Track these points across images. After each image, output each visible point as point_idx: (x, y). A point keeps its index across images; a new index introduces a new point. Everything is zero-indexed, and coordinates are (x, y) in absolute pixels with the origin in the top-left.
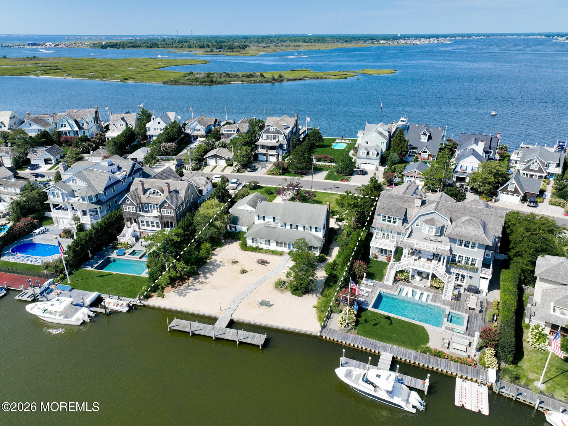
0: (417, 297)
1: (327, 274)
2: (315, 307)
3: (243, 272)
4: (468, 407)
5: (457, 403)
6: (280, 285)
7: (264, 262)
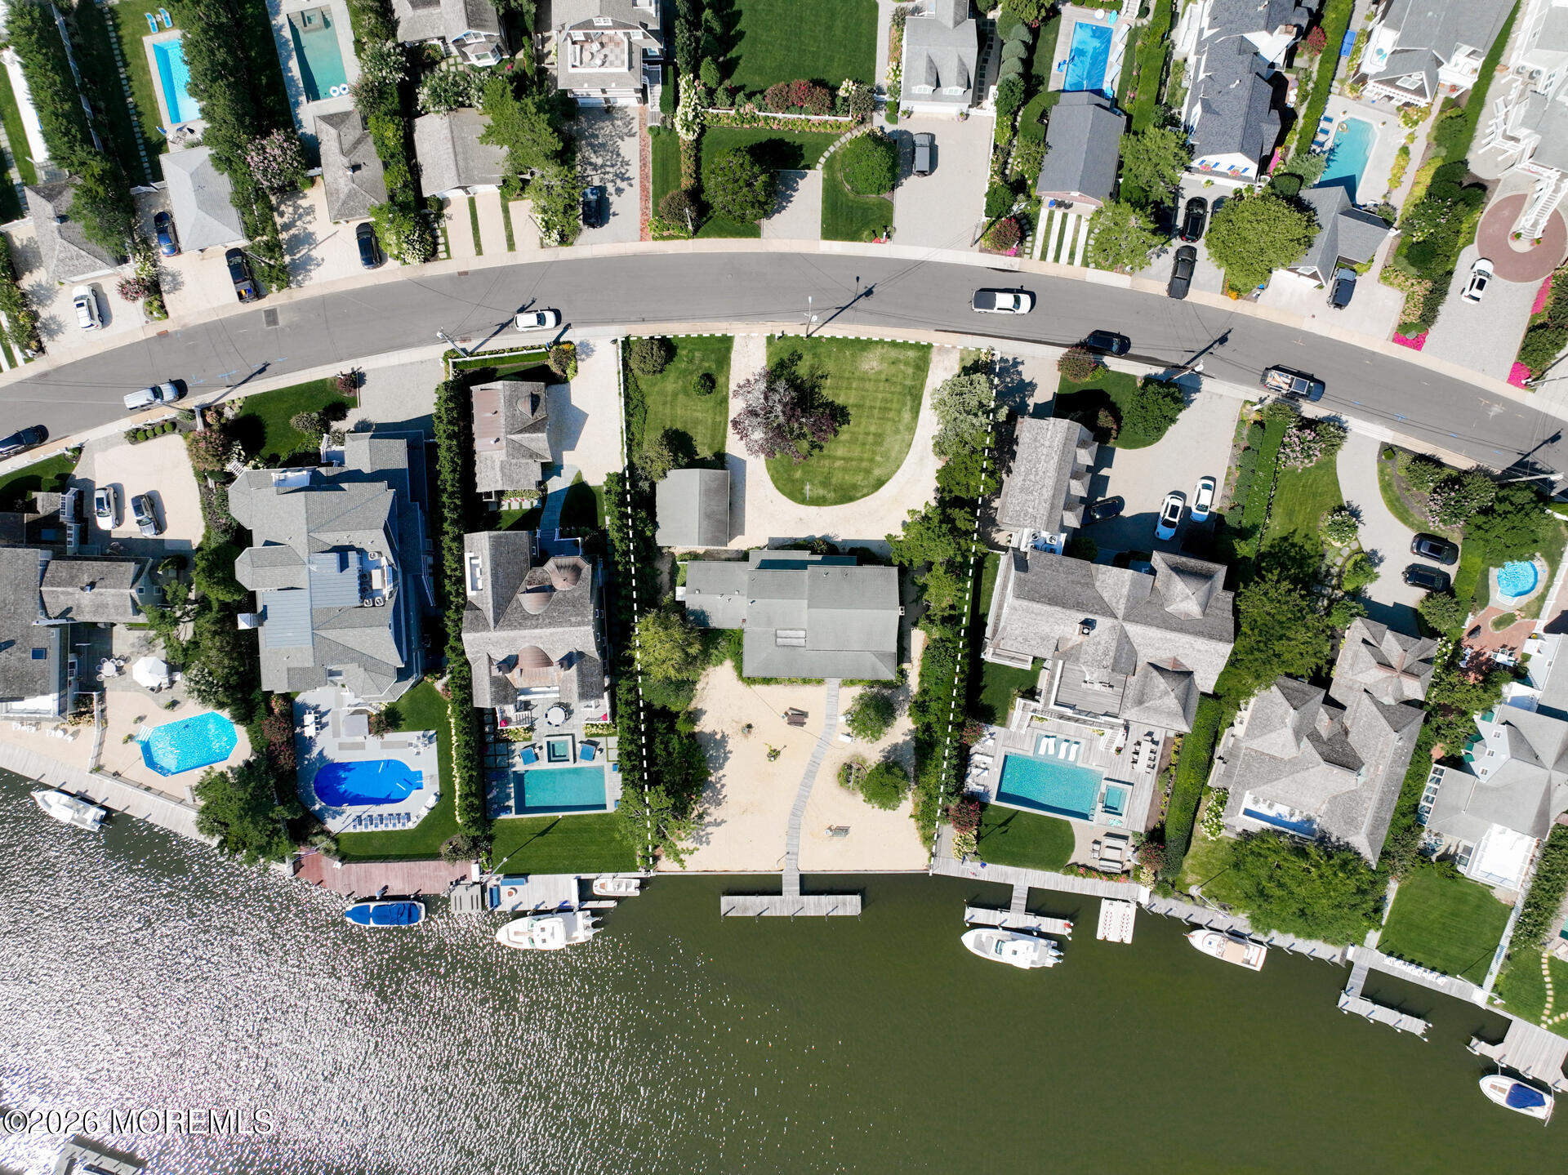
0: (1062, 755)
1: (915, 722)
2: (911, 816)
3: (774, 754)
4: (1110, 939)
5: (1100, 937)
6: (848, 773)
7: (797, 718)
